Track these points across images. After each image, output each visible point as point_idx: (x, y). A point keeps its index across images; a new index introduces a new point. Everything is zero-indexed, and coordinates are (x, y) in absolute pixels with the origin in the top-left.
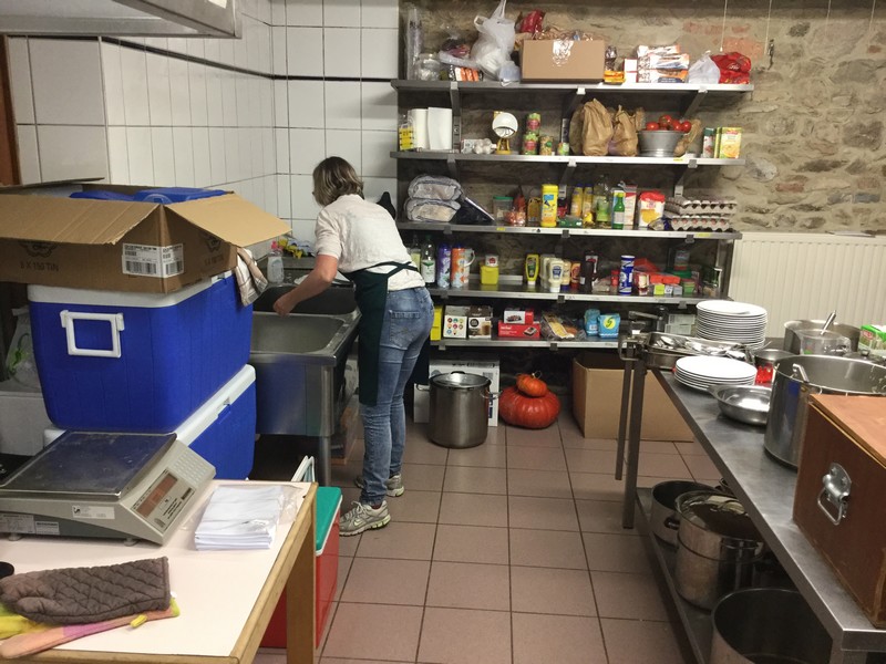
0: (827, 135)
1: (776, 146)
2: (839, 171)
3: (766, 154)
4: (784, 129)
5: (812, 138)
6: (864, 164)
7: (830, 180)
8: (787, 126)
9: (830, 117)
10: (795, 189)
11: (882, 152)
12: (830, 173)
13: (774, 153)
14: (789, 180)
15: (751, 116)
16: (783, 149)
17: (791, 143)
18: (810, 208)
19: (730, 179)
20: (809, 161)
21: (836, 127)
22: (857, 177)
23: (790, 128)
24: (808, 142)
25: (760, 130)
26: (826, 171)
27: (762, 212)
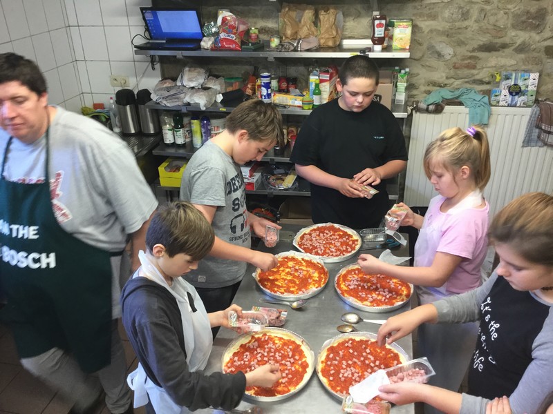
0: (497, 21)
1: (453, 31)
2: (507, 51)
3: (444, 38)
4: (460, 16)
5: (484, 24)
6: (530, 45)
7: (499, 59)
8: (463, 14)
9: (500, 5)
10: (469, 67)
11: (547, 33)
12: (500, 53)
13: (451, 37)
14: (463, 60)
15: (432, 6)
16: (460, 33)
17: (466, 28)
18: (481, 82)
19: (415, 60)
20: (481, 43)
21: (505, 13)
22: (522, 56)
23: (465, 16)
24: (480, 27)
25: (440, 18)
26: (496, 51)
27: (441, 87)
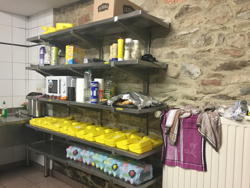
0: (234, 42)
1: (199, 54)
3: (193, 60)
4: (203, 42)
5: (223, 46)
7: (241, 76)
8: (206, 40)
9: (236, 29)
12: (242, 71)
13: (198, 59)
14: (209, 77)
15: (183, 37)
16: (204, 55)
17: (209, 51)
20: (223, 62)
21: (241, 35)
23: (208, 41)
25: (189, 45)
26: (237, 69)
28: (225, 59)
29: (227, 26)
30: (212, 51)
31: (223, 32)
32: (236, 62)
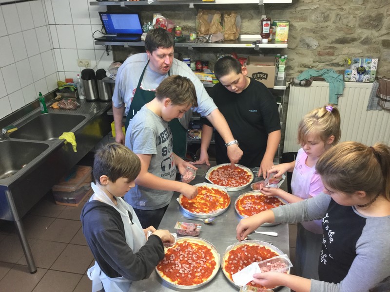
0: (348, 22)
1: (318, 29)
2: (356, 43)
3: (312, 34)
4: (323, 19)
5: (339, 24)
6: (371, 39)
7: (350, 49)
8: (325, 18)
9: (351, 11)
10: (328, 54)
11: (384, 31)
12: (351, 44)
13: (316, 33)
14: (325, 49)
15: (303, 12)
16: (322, 31)
17: (327, 27)
18: (338, 65)
19: (291, 49)
20: (337, 38)
21: (354, 17)
22: (366, 47)
23: (326, 18)
24: (337, 27)
25: (308, 20)
26: (348, 43)
27: (309, 68)
28: (340, 35)
29: (344, 7)
30: (329, 28)
31: (340, 12)
32: (348, 38)
